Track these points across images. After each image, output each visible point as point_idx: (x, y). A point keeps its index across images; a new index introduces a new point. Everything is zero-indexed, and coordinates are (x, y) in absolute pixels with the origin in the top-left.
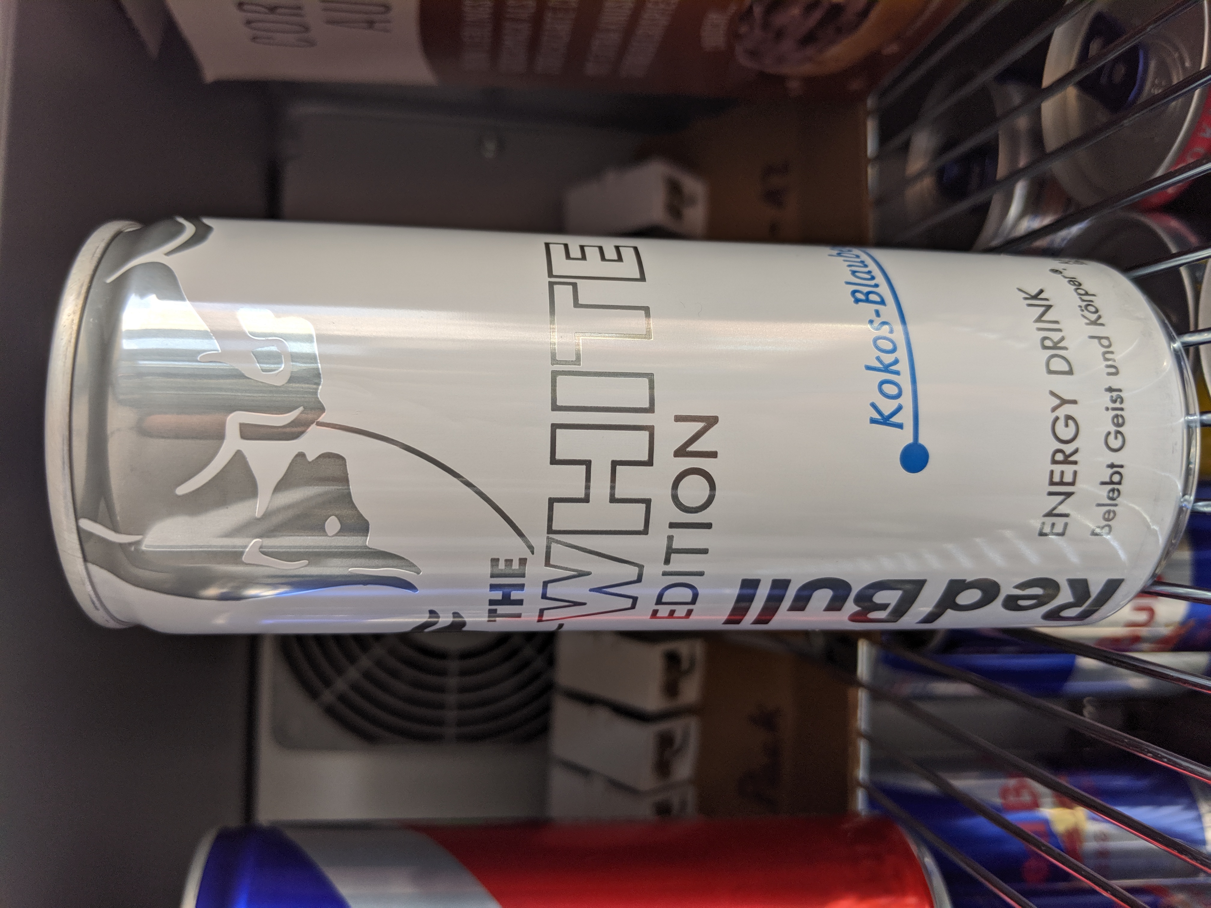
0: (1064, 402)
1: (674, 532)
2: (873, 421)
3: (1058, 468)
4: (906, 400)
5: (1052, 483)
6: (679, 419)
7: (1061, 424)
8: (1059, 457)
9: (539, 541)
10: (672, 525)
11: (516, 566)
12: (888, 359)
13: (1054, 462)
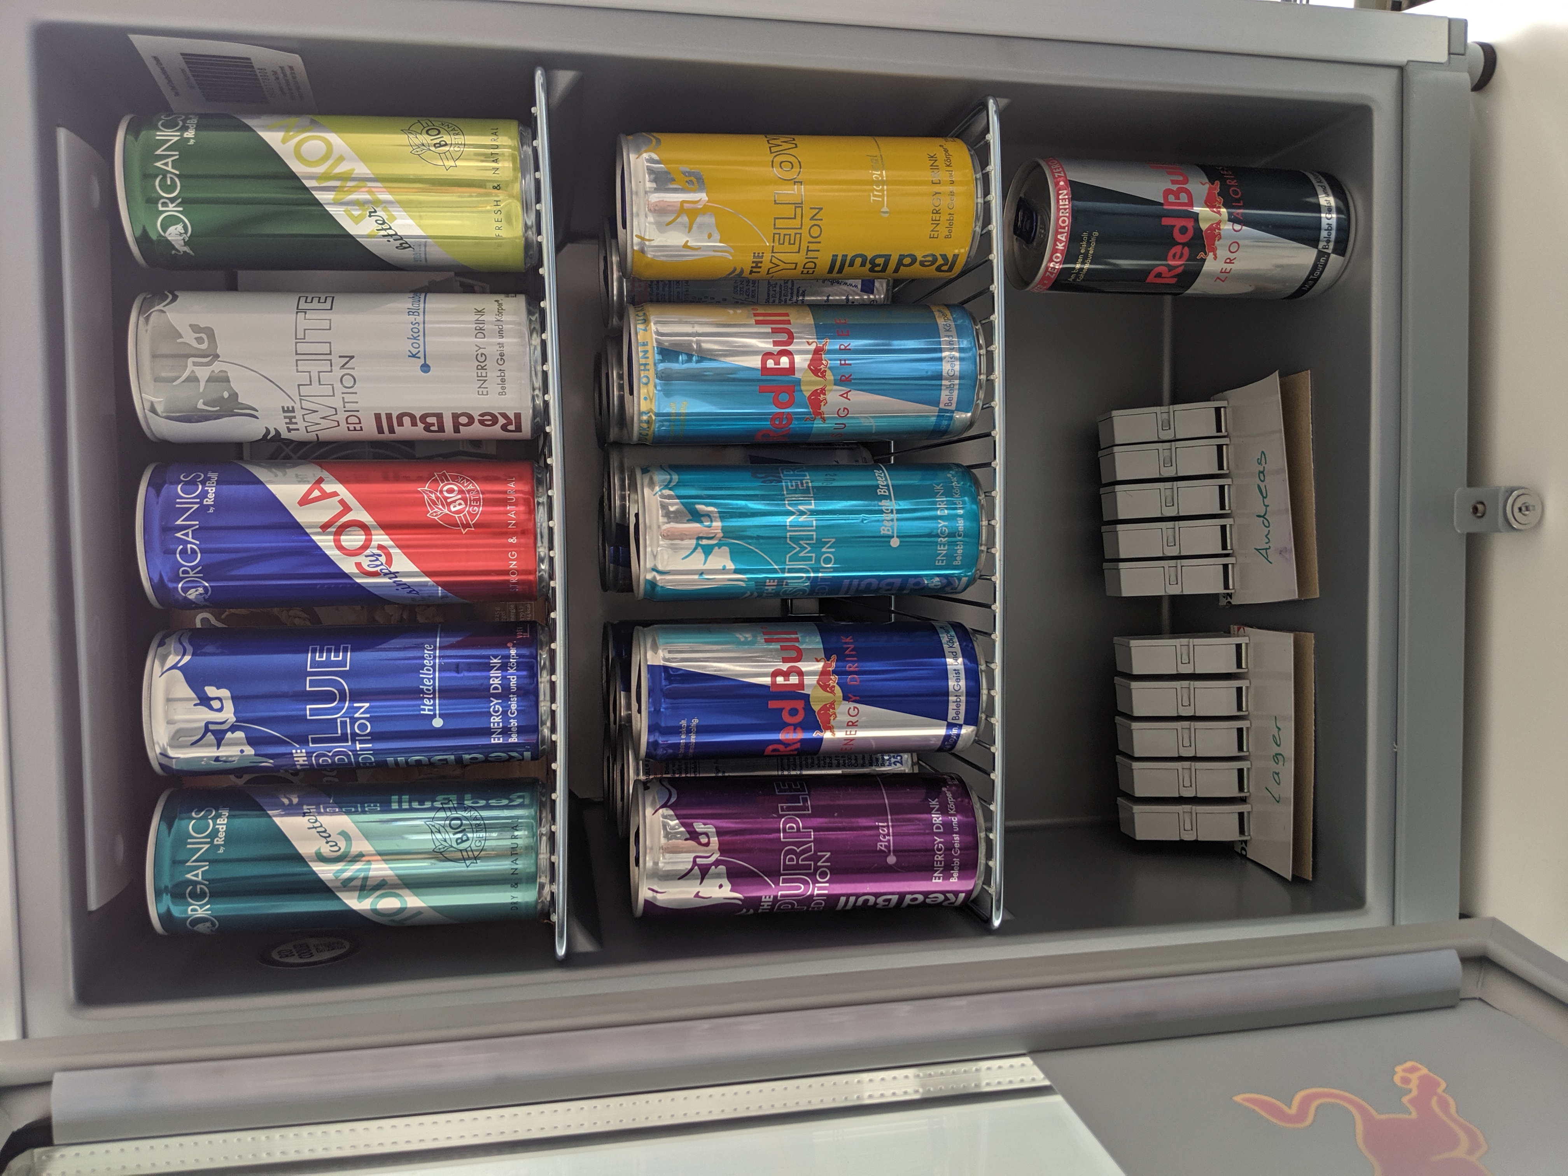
0: (480, 348)
1: (344, 395)
2: (409, 356)
3: (479, 371)
4: (421, 349)
5: (478, 376)
6: (340, 357)
7: (479, 356)
8: (479, 367)
9: (297, 399)
10: (343, 393)
11: (291, 409)
12: (416, 335)
13: (478, 369)
